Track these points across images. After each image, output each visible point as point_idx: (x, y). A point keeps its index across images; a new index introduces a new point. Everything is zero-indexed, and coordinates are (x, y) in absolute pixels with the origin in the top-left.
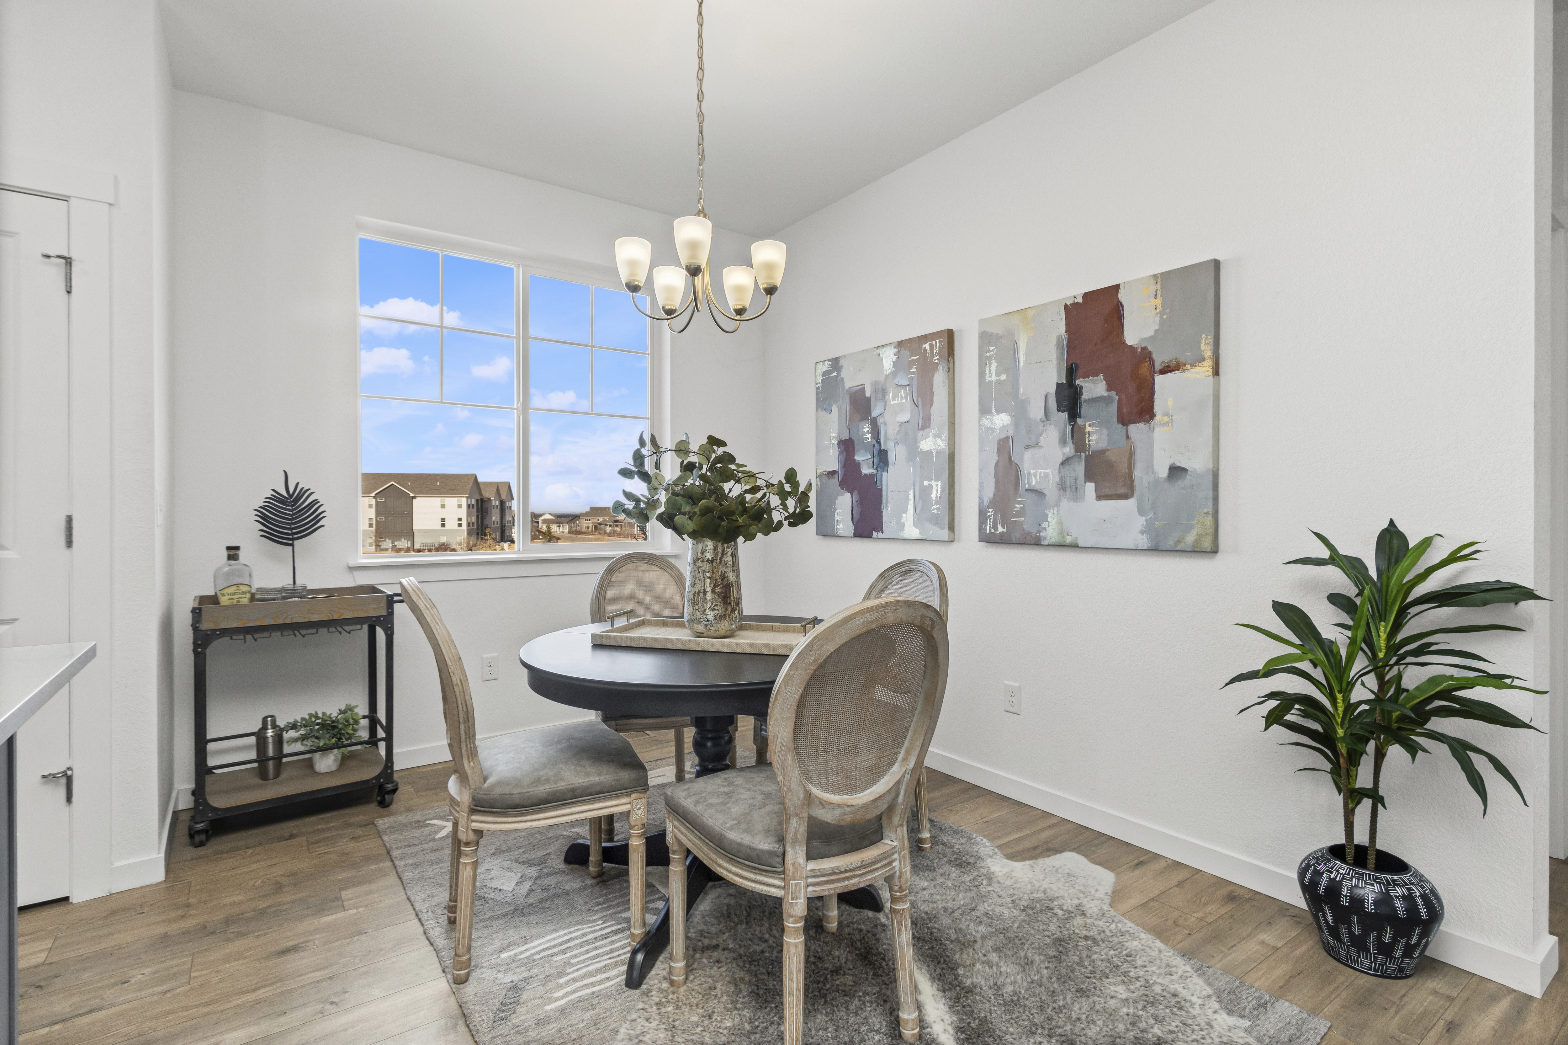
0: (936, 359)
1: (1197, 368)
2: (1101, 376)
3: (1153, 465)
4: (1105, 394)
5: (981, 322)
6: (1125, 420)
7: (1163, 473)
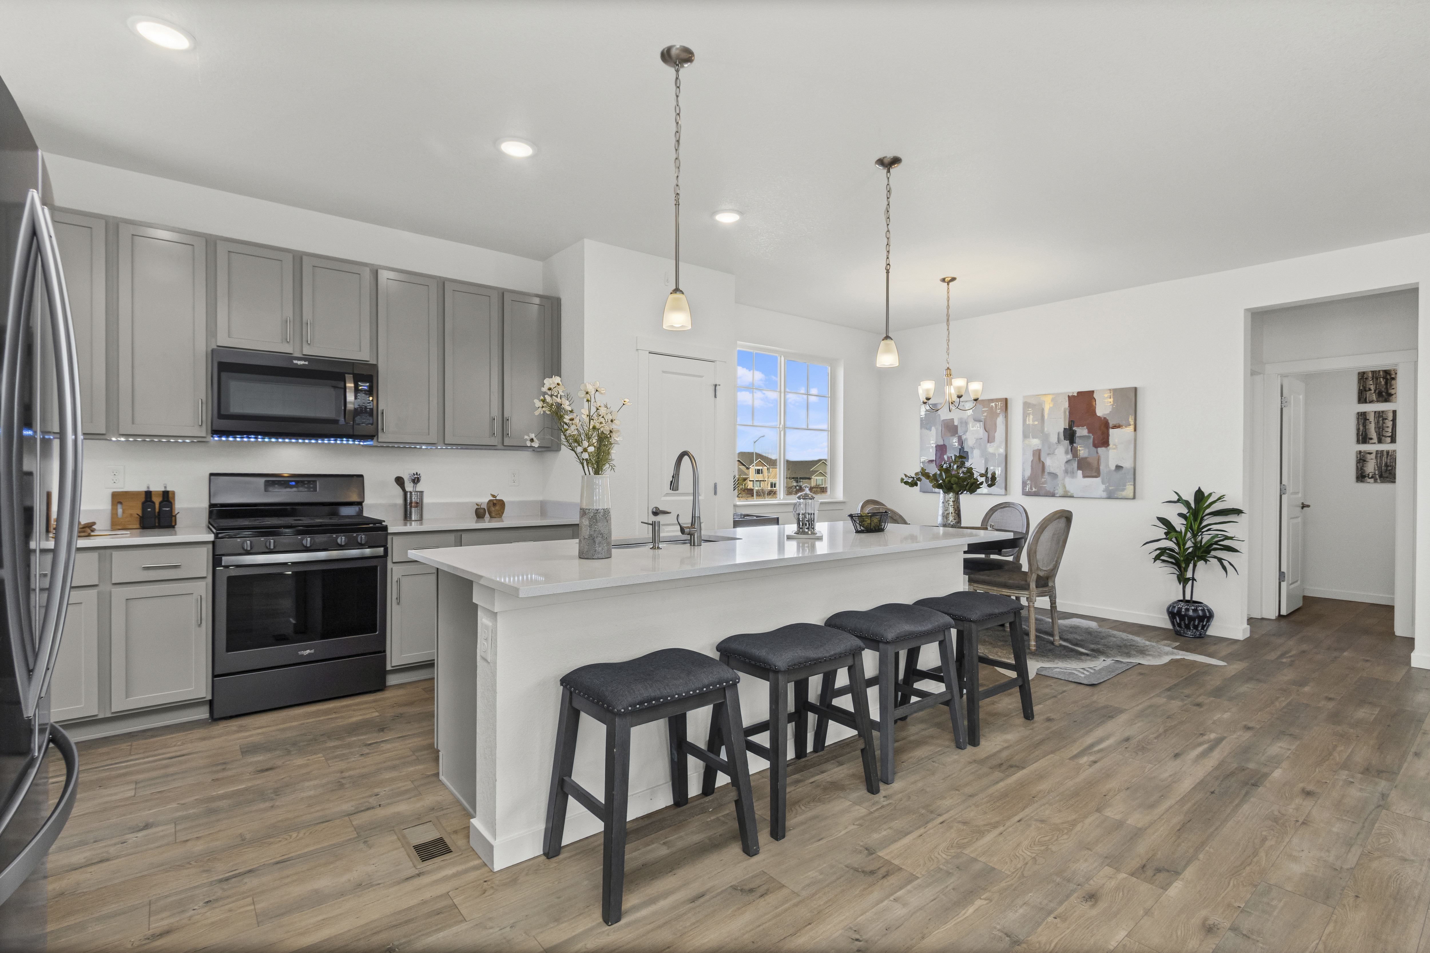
0: (998, 411)
1: (1127, 428)
2: (1085, 427)
3: (1108, 465)
4: (1087, 434)
5: (1024, 397)
6: (1096, 446)
7: (1113, 468)
